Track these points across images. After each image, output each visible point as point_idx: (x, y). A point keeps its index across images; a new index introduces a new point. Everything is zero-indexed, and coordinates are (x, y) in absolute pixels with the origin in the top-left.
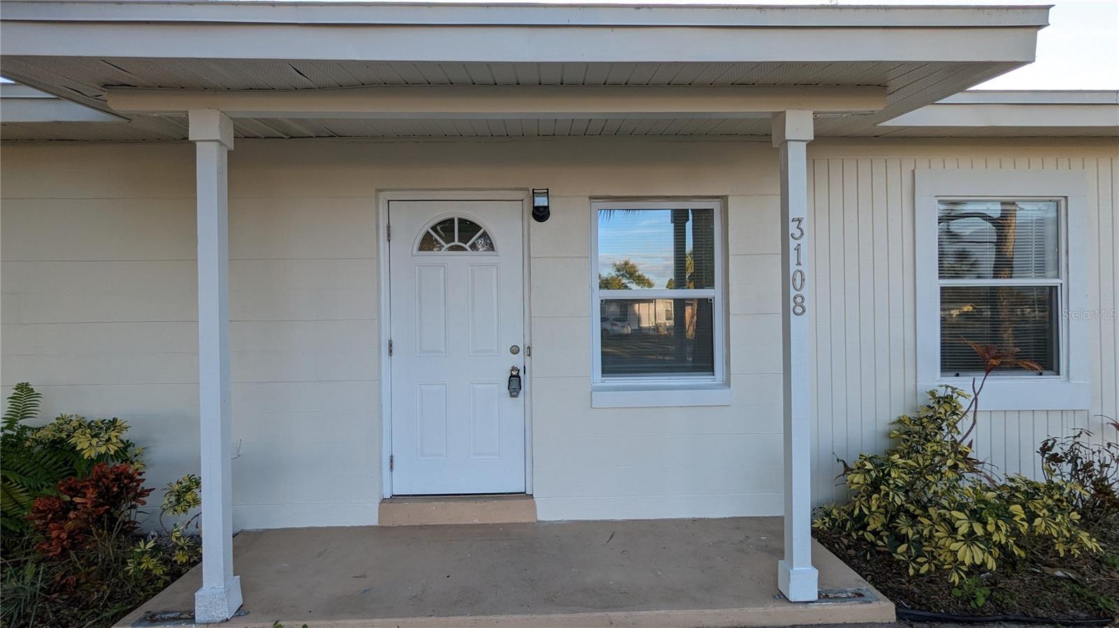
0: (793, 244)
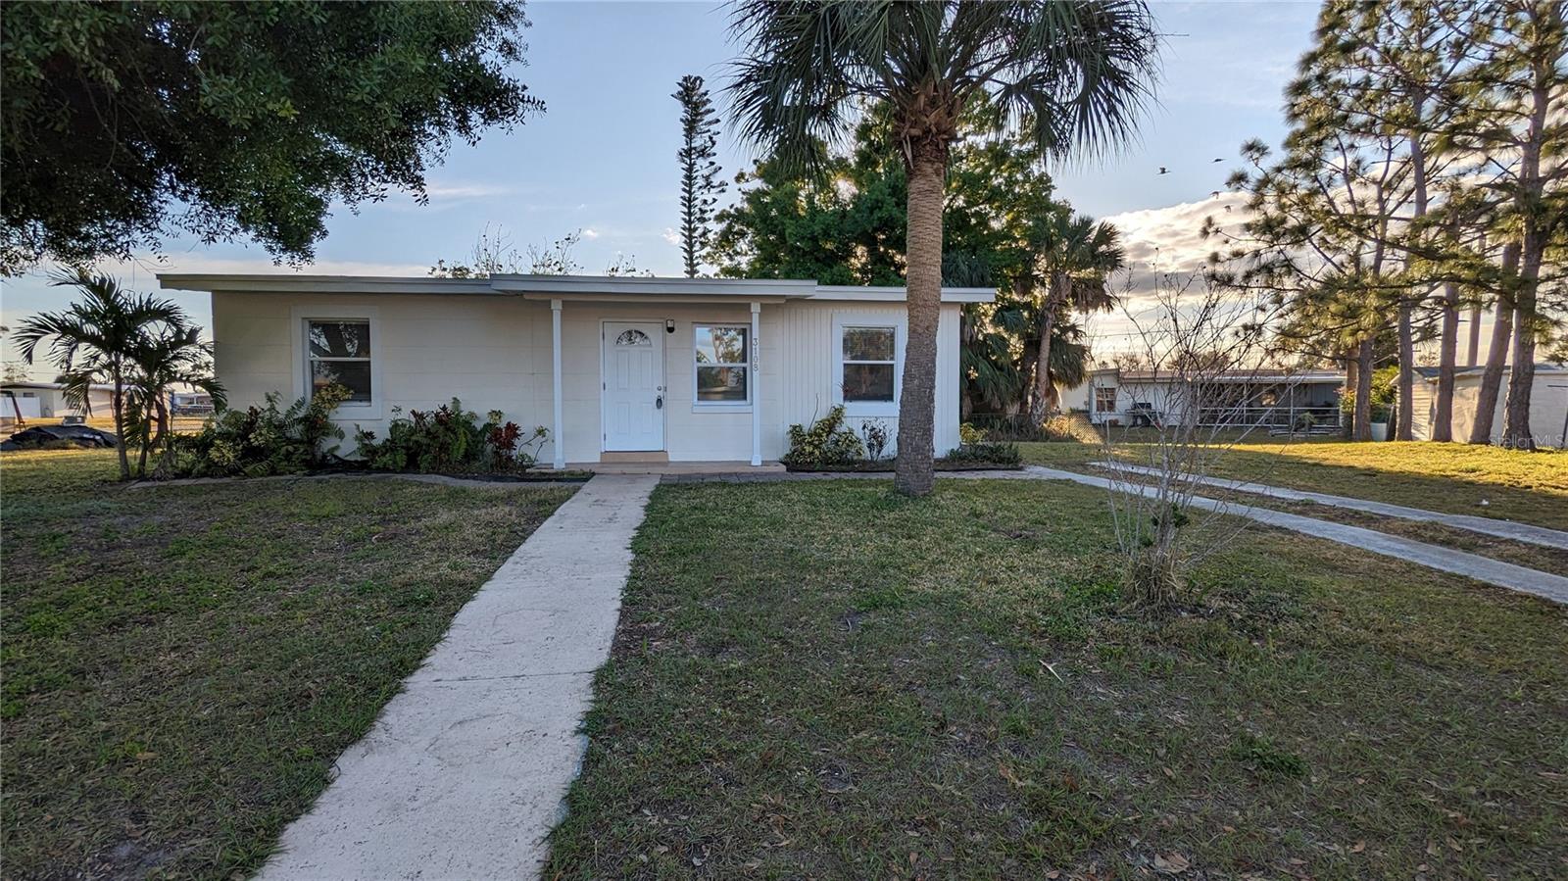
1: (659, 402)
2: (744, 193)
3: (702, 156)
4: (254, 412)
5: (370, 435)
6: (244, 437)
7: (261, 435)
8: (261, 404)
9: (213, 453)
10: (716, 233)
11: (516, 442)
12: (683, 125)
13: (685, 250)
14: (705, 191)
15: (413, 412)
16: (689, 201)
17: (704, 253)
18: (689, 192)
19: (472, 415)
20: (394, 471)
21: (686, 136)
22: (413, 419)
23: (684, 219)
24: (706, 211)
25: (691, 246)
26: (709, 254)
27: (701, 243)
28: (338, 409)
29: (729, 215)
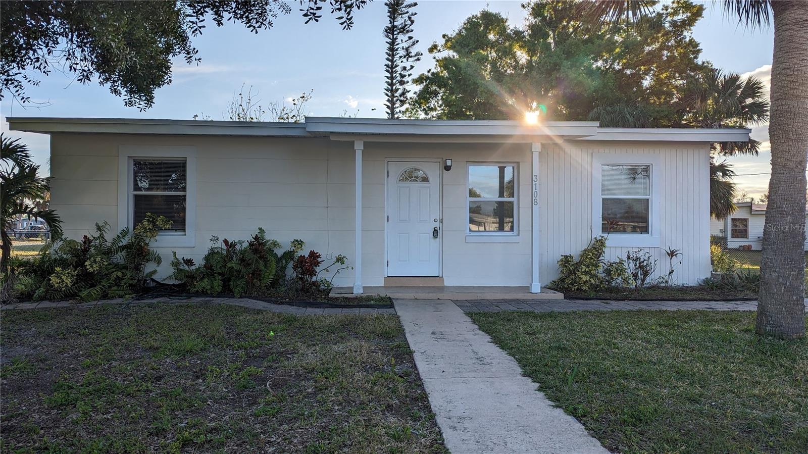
0: (534, 183)
1: (436, 233)
2: (437, 61)
3: (402, 32)
4: (87, 240)
5: (189, 262)
6: (80, 264)
7: (95, 262)
8: (93, 233)
9: (54, 279)
10: (415, 93)
11: (317, 269)
12: (387, 8)
13: (388, 107)
14: (405, 60)
15: (226, 241)
16: (392, 68)
17: (403, 108)
18: (392, 61)
19: (275, 244)
20: (211, 295)
21: (390, 17)
22: (224, 247)
23: (387, 82)
24: (405, 76)
25: (393, 103)
26: (407, 109)
27: (401, 101)
28: (157, 238)
29: (428, 78)
